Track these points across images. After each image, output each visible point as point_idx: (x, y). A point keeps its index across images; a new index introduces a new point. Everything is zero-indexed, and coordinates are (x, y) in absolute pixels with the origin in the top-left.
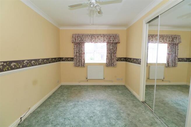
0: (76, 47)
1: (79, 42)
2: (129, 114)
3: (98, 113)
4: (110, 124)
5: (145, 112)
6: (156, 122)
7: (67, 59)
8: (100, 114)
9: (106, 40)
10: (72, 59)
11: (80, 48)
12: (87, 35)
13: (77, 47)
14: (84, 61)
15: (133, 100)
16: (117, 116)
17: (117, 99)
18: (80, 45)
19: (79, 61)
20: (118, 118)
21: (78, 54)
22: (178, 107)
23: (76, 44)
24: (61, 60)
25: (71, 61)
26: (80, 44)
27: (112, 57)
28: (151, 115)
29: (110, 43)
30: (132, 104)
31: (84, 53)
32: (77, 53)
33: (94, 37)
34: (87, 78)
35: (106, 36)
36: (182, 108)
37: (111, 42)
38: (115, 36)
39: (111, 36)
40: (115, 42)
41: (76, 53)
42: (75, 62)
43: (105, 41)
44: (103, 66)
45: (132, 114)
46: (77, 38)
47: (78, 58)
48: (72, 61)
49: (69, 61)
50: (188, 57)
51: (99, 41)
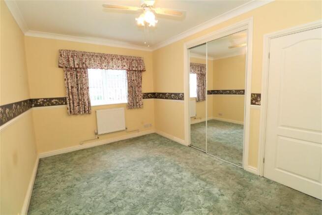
0: (69, 77)
1: (77, 67)
2: (187, 163)
3: (152, 174)
4: (177, 179)
5: (199, 155)
6: (215, 160)
7: (48, 102)
8: (155, 175)
9: (126, 65)
10: (61, 101)
11: (79, 78)
12: (93, 56)
13: (71, 75)
14: (89, 103)
15: (179, 148)
16: (178, 169)
17: (161, 152)
18: (77, 72)
19: (79, 103)
20: (179, 170)
21: (75, 90)
22: (221, 141)
23: (68, 71)
24: (33, 105)
25: (59, 104)
26: (78, 70)
27: (137, 92)
28: (206, 156)
29: (132, 70)
30: (181, 151)
31: (88, 88)
32: (72, 87)
33: (105, 58)
34: (96, 134)
35: (125, 60)
36: (224, 141)
37: (134, 69)
38: (139, 61)
39: (133, 60)
40: (139, 70)
41: (70, 88)
42: (70, 106)
43: (124, 68)
44: (123, 109)
45: (190, 161)
46: (71, 59)
47: (75, 97)
48: (62, 104)
49: (53, 104)
50: (213, 90)
51: (115, 66)
